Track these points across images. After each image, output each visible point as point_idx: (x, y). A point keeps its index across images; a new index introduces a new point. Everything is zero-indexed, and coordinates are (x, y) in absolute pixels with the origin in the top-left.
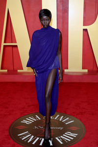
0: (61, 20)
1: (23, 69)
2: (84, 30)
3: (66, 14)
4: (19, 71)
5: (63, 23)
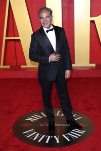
0: (67, 12)
1: (26, 65)
2: (91, 21)
3: (72, 4)
4: (22, 66)
5: (68, 14)
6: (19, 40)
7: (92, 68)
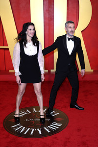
3: (52, 21)
4: (10, 71)
6: (8, 49)
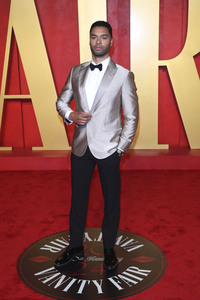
2: (160, 67)
3: (126, 37)
4: (34, 149)
6: (29, 100)
7: (162, 153)
